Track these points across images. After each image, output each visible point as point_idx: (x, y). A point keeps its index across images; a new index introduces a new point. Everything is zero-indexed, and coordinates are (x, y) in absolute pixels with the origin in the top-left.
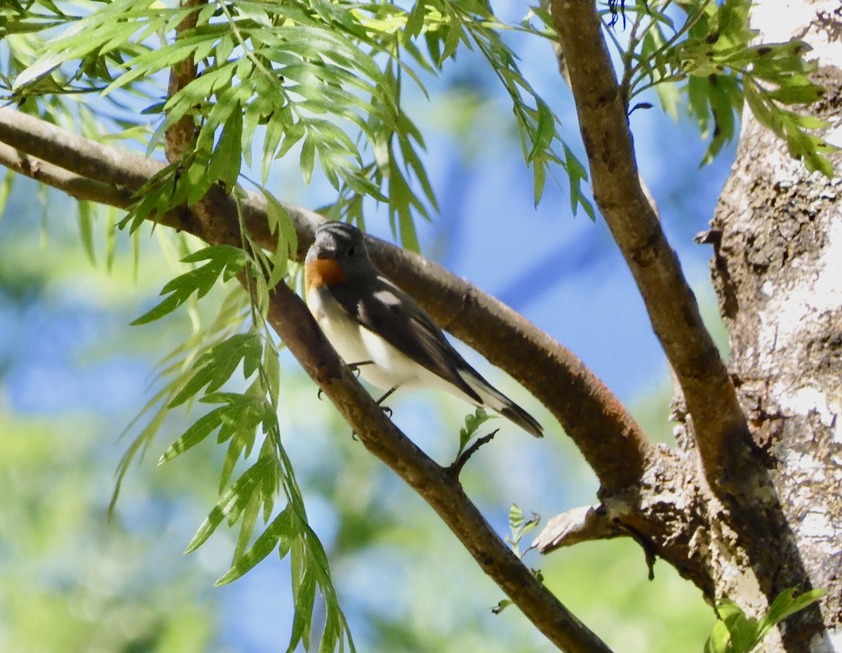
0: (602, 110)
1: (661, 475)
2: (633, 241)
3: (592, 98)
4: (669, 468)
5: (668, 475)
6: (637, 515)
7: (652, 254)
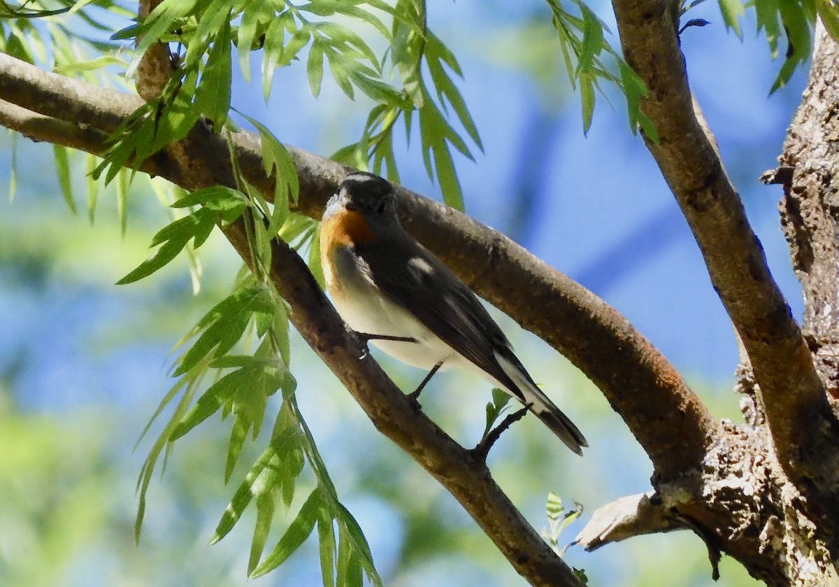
0: (648, 28)
1: (725, 456)
2: (687, 183)
3: (636, 14)
4: (735, 448)
5: (734, 456)
6: (698, 503)
7: (709, 196)
